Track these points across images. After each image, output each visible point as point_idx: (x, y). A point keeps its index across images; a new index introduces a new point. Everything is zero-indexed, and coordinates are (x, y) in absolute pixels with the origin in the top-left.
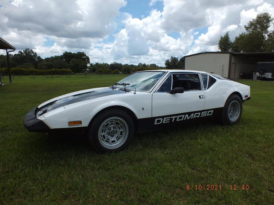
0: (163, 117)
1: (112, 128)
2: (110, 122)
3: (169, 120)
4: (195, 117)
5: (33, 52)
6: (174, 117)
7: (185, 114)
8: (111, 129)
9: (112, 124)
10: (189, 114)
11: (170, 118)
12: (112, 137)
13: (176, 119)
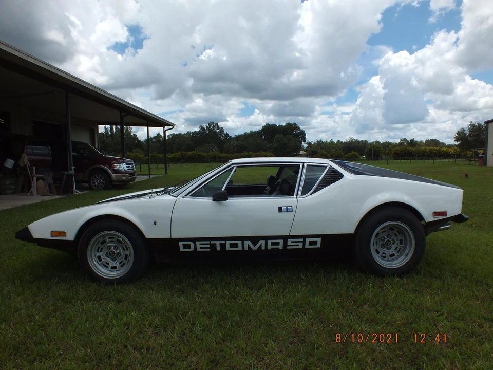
0: (194, 240)
1: (113, 248)
2: (110, 238)
3: (208, 246)
4: (269, 247)
5: (218, 127)
6: (218, 243)
7: (243, 239)
8: (111, 248)
9: (113, 241)
10: (255, 240)
11: (208, 242)
12: (114, 261)
13: (223, 246)
